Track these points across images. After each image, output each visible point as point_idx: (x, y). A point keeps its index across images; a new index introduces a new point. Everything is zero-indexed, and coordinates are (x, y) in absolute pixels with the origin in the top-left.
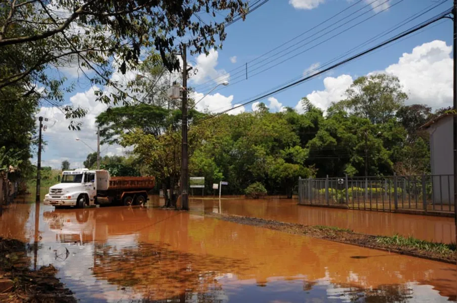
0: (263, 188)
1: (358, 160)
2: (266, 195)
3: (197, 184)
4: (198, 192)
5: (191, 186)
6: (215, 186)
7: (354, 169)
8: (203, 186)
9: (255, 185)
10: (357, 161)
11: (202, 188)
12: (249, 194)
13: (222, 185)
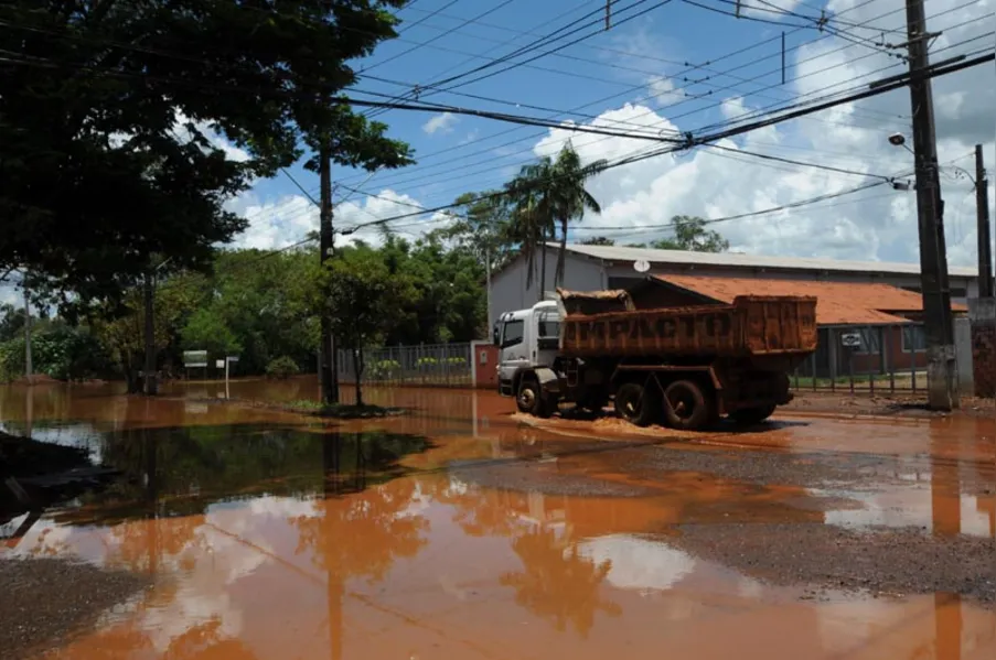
0: (293, 363)
1: (456, 319)
2: (297, 374)
3: (195, 362)
4: (197, 373)
5: (186, 365)
6: (220, 363)
7: (448, 332)
8: (205, 365)
9: (281, 360)
10: (454, 321)
11: (202, 368)
12: (271, 373)
13: (230, 362)
